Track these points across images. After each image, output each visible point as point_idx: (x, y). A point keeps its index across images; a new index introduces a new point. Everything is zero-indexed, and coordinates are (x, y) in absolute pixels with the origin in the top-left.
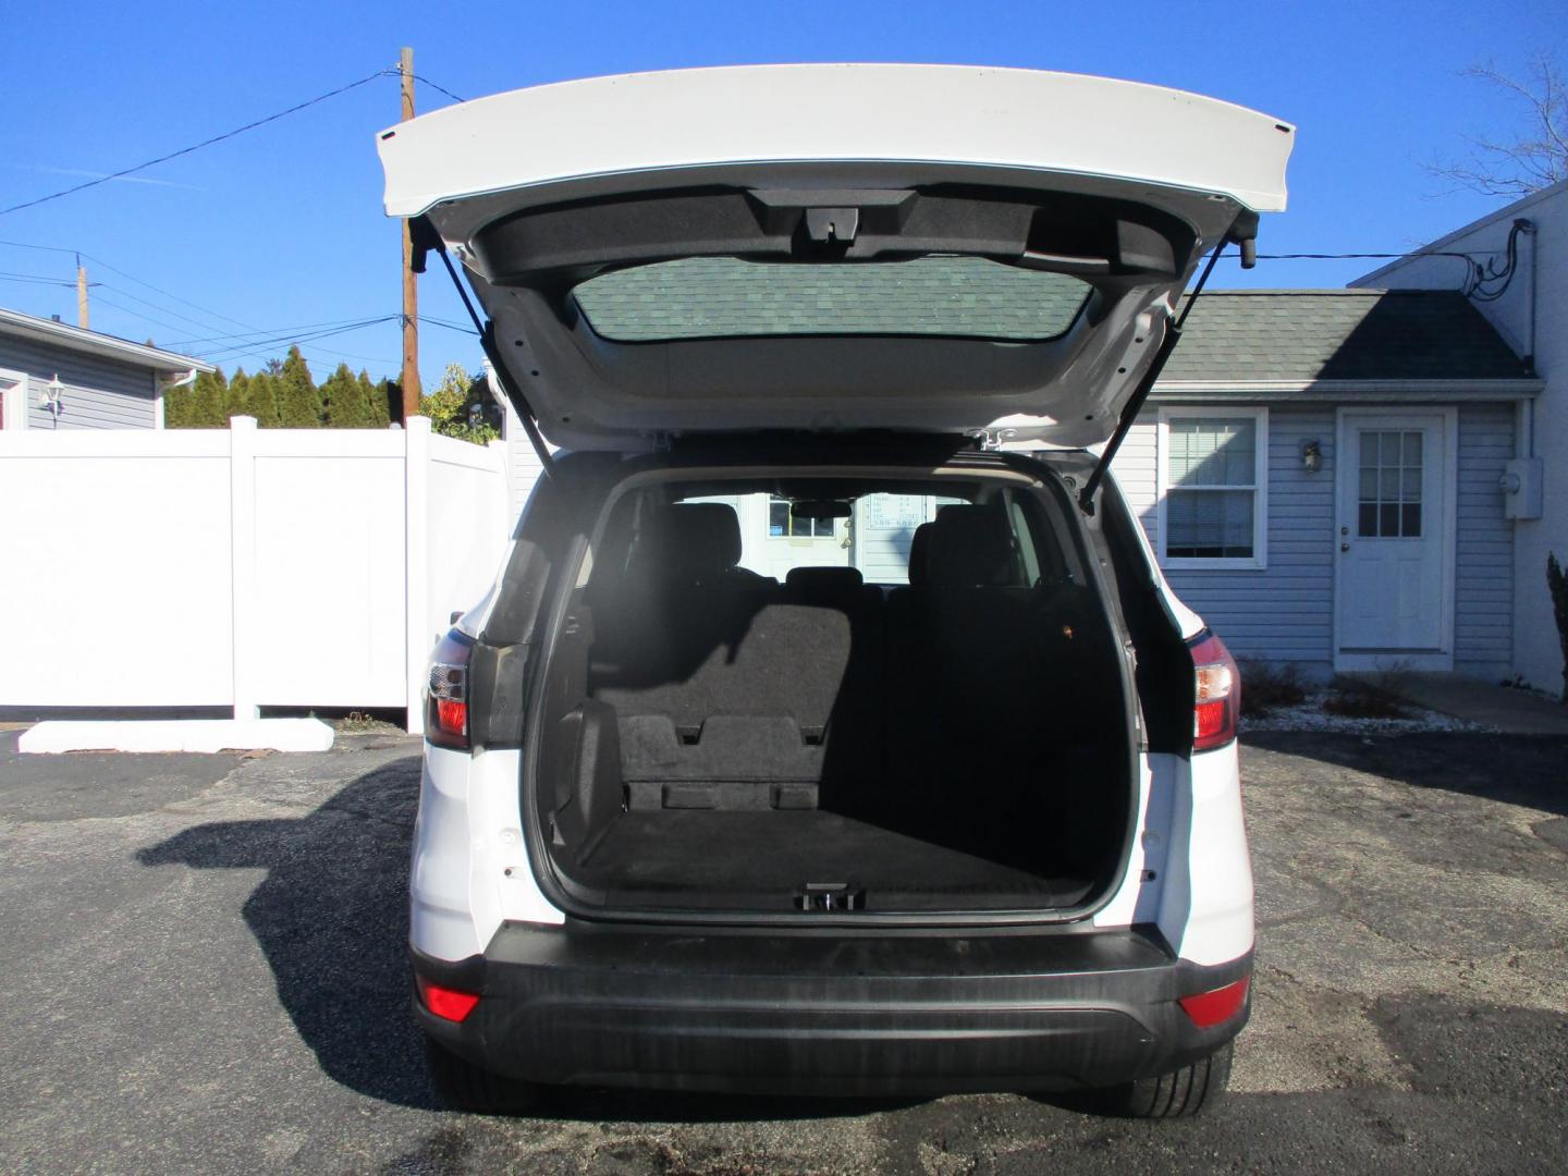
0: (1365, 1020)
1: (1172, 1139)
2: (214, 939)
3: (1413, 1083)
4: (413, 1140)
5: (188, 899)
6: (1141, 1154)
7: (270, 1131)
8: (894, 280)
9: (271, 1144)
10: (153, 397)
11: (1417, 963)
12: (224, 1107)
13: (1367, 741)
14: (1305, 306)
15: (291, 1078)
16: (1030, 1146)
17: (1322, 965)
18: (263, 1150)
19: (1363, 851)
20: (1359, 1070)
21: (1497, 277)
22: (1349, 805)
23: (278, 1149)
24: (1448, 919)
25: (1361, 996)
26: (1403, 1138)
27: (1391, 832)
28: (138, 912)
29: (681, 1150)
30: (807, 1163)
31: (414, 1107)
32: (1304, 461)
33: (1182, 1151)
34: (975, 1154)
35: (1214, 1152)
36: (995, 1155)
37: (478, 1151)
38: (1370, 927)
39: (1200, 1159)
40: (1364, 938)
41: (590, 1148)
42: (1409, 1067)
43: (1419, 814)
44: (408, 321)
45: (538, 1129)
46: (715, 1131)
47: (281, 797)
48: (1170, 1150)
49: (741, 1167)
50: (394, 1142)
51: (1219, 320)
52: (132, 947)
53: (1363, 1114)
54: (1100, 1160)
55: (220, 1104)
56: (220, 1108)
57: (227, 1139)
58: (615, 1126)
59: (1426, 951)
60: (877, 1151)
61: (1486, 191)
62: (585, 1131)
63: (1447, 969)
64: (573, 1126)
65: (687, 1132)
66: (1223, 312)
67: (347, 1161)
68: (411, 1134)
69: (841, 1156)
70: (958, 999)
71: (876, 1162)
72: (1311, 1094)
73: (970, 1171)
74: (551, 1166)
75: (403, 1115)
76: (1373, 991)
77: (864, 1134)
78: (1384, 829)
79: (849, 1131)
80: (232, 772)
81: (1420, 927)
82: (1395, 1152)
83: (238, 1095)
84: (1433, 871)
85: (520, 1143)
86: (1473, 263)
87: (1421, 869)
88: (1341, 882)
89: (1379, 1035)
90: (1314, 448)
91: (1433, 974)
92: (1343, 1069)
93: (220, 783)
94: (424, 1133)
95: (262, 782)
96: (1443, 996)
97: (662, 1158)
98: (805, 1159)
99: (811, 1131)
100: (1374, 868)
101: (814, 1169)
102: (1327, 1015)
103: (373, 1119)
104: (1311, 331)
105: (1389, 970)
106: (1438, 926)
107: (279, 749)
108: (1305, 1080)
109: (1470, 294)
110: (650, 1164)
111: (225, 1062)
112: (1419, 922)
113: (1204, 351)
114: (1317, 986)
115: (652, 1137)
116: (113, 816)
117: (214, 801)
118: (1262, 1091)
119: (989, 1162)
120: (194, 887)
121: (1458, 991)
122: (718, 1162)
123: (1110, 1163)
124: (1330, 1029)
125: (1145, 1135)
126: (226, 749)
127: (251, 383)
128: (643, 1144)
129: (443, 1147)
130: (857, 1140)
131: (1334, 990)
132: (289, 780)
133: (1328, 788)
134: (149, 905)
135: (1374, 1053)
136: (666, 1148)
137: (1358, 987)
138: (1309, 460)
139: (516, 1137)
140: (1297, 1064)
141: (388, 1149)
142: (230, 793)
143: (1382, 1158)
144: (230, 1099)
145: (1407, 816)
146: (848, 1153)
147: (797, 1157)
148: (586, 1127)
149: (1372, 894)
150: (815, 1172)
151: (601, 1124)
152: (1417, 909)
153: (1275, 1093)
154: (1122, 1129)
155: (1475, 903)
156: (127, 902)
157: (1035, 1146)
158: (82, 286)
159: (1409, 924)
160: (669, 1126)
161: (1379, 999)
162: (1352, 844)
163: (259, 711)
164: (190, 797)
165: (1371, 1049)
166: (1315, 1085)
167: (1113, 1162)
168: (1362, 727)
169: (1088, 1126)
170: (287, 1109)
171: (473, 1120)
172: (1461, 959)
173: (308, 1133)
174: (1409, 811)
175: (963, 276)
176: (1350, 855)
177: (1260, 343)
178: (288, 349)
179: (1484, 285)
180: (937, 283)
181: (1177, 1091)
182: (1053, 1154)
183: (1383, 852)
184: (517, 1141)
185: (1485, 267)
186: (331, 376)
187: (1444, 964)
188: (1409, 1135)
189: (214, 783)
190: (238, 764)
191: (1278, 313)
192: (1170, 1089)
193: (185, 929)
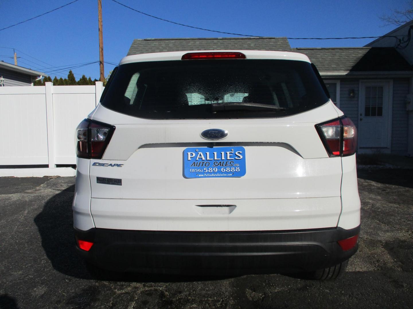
0: (383, 249)
1: (328, 287)
2: (30, 228)
3: (402, 268)
4: (81, 289)
5: (25, 217)
6: (318, 292)
7: (35, 287)
8: (235, 45)
9: (35, 291)
10: (30, 83)
11: (396, 231)
12: (22, 279)
13: (370, 171)
14: (350, 52)
15: (46, 270)
16: (282, 290)
17: (367, 232)
18: (32, 293)
19: (374, 200)
20: (384, 264)
21: (405, 42)
22: (367, 188)
23: (37, 293)
24: (403, 219)
25: (381, 241)
26: (403, 286)
27: (381, 195)
28: (9, 220)
29: (168, 292)
30: (209, 296)
31: (83, 279)
32: (350, 95)
33: (332, 291)
34: (264, 293)
35: (342, 291)
36: (271, 293)
37: (102, 293)
38: (380, 221)
39: (338, 293)
40: (379, 224)
41: (139, 292)
42: (400, 263)
43: (388, 190)
44: (101, 63)
45: (122, 286)
46: (180, 286)
47: (59, 189)
48: (328, 291)
49: (188, 298)
50: (75, 290)
51: (326, 56)
52: (5, 230)
53: (388, 278)
54: (305, 294)
55: (21, 278)
56: (21, 279)
57: (21, 290)
58: (148, 284)
59: (398, 228)
60: (232, 292)
61: (397, 24)
62: (138, 286)
63: (405, 233)
64: (134, 284)
65: (171, 286)
66: (327, 54)
67: (58, 297)
68: (80, 288)
69: (220, 294)
70: (261, 242)
71: (232, 295)
72: (370, 272)
73: (263, 298)
74: (125, 298)
75: (79, 281)
76: (384, 240)
77: (228, 286)
78: (379, 194)
79: (223, 285)
80: (46, 182)
81: (395, 221)
82: (401, 290)
83: (27, 275)
84: (395, 206)
85: (116, 290)
86: (398, 39)
87: (392, 205)
88: (369, 209)
89: (388, 253)
90: (353, 91)
91: (401, 234)
92: (379, 264)
93: (42, 185)
94: (85, 288)
95: (54, 185)
96: (406, 241)
97: (162, 295)
98: (209, 295)
99: (211, 285)
100: (378, 205)
101: (211, 298)
102: (371, 247)
103: (69, 283)
104: (352, 59)
105: (388, 234)
106: (400, 221)
107: (60, 176)
108: (367, 267)
109: (397, 48)
110: (158, 297)
111: (26, 265)
112: (394, 220)
113: (322, 64)
114: (366, 239)
115: (159, 288)
116: (9, 194)
117: (39, 190)
118: (355, 271)
119: (269, 295)
120: (28, 213)
121: (410, 240)
122: (180, 296)
123: (309, 295)
124: (373, 252)
125: (319, 286)
126: (45, 176)
127: (59, 81)
128: (156, 290)
129: (91, 292)
130: (226, 288)
131: (372, 240)
132: (62, 184)
133: (361, 183)
134: (13, 218)
135: (388, 258)
136: (163, 291)
137: (379, 238)
138: (352, 94)
139: (115, 288)
140: (364, 262)
141: (73, 293)
142: (44, 188)
143: (397, 293)
144: (25, 277)
145: (384, 190)
146: (223, 292)
147: (206, 294)
148: (138, 285)
149: (378, 212)
150: (212, 299)
151: (143, 283)
152: (393, 216)
153: (359, 272)
154: (311, 284)
155: (410, 214)
156: (7, 217)
157: (284, 290)
158: (15, 58)
159: (391, 220)
160: (165, 284)
161: (386, 242)
162: (370, 198)
163: (56, 166)
164: (32, 189)
165: (387, 258)
166: (371, 269)
167: (310, 295)
168: (368, 168)
169: (300, 283)
170: (42, 280)
171: (102, 283)
172: (409, 230)
173: (47, 288)
174: (385, 189)
175: (254, 44)
176: (370, 201)
177: (338, 62)
178: (69, 71)
179: (401, 45)
180: (247, 46)
181: (330, 271)
182: (290, 292)
183: (380, 200)
184: (115, 290)
185: (401, 39)
186: (81, 79)
187: (404, 231)
188: (405, 285)
189: (40, 185)
190: (48, 180)
191: (343, 54)
192: (328, 271)
193: (22, 225)
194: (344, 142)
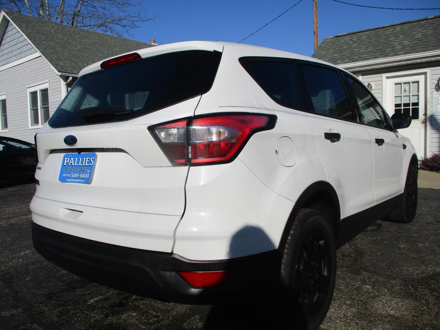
194: (190, 147)
